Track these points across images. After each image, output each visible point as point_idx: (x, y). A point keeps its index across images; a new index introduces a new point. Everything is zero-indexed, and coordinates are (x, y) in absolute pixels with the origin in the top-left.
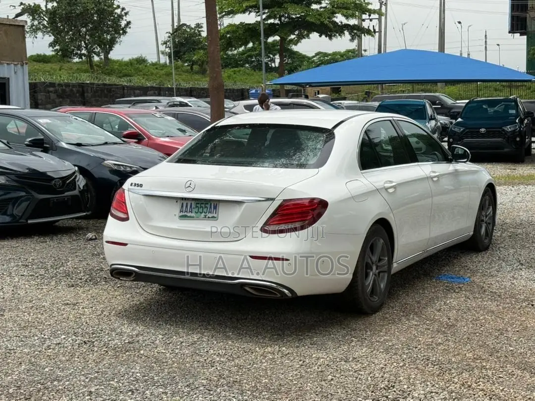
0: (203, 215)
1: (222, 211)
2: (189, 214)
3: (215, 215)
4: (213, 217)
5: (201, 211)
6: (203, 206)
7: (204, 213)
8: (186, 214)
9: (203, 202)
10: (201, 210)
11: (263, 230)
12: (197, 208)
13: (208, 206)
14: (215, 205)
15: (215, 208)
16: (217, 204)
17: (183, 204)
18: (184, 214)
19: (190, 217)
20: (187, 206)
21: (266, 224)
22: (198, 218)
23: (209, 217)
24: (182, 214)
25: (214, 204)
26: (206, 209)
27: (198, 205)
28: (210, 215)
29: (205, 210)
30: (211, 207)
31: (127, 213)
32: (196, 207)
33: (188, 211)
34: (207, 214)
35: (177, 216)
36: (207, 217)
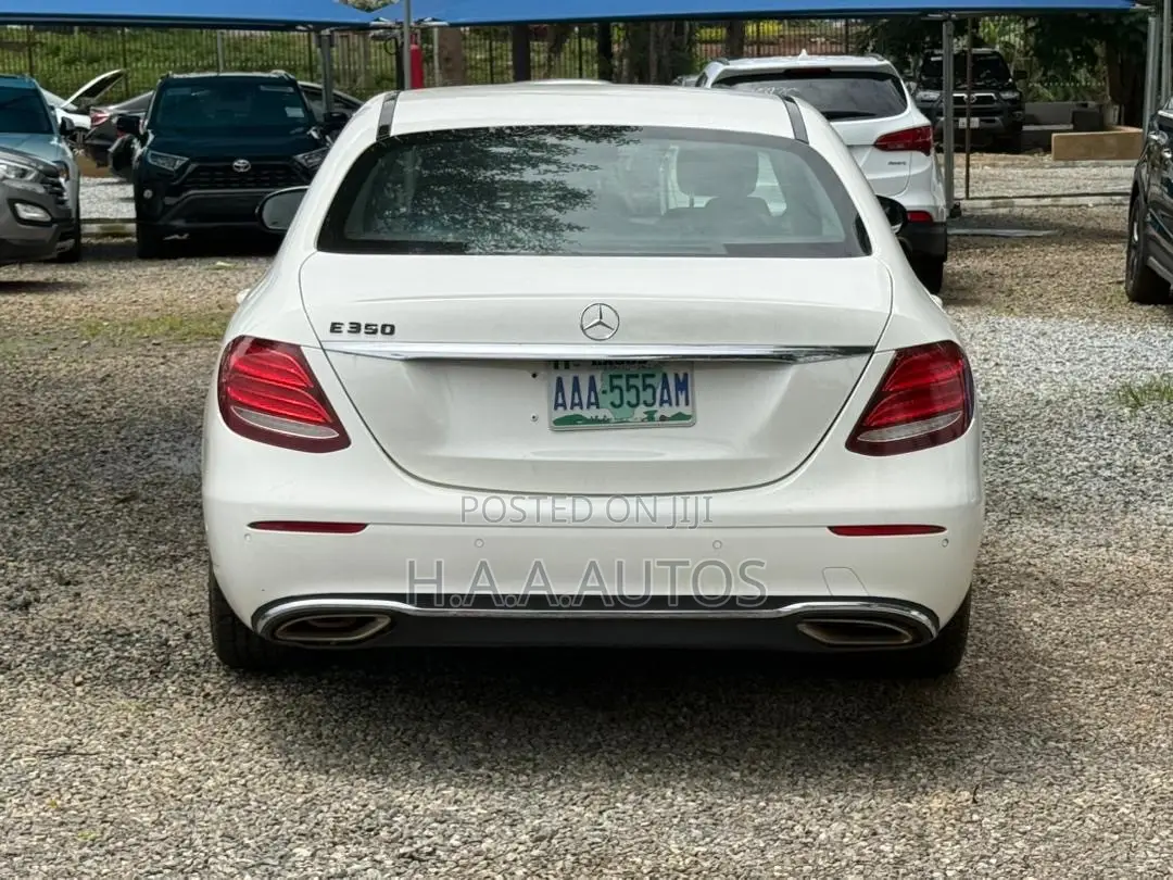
0: (641, 411)
1: (707, 396)
2: (589, 413)
3: (686, 411)
4: (680, 416)
5: (634, 401)
6: (638, 382)
7: (646, 404)
8: (577, 411)
9: (633, 371)
10: (630, 396)
11: (853, 444)
12: (617, 391)
13: (657, 382)
14: (681, 377)
15: (682, 386)
16: (686, 375)
17: (560, 382)
18: (569, 412)
19: (595, 421)
20: (576, 388)
21: (862, 426)
22: (622, 423)
23: (663, 418)
24: (561, 413)
25: (676, 376)
26: (650, 391)
27: (616, 382)
28: (668, 411)
29: (646, 395)
30: (665, 385)
31: (336, 424)
32: (613, 388)
33: (585, 401)
34: (656, 407)
35: (544, 421)
36: (657, 416)
